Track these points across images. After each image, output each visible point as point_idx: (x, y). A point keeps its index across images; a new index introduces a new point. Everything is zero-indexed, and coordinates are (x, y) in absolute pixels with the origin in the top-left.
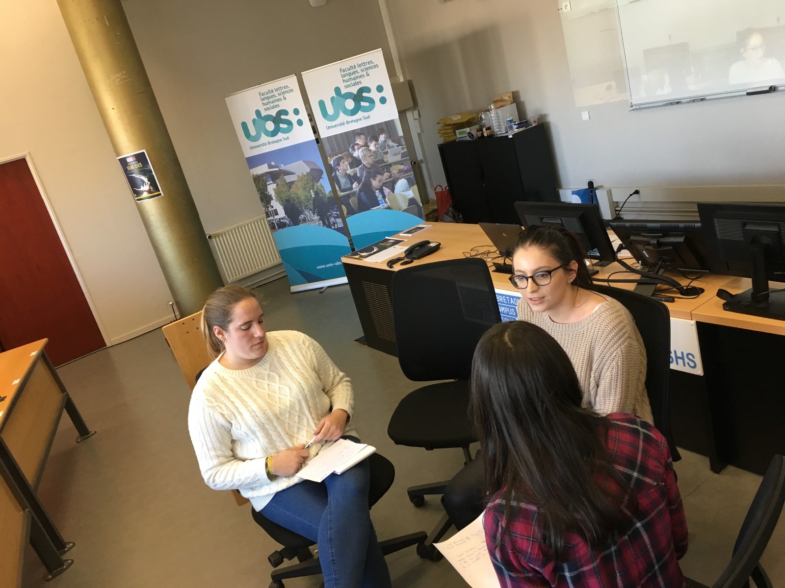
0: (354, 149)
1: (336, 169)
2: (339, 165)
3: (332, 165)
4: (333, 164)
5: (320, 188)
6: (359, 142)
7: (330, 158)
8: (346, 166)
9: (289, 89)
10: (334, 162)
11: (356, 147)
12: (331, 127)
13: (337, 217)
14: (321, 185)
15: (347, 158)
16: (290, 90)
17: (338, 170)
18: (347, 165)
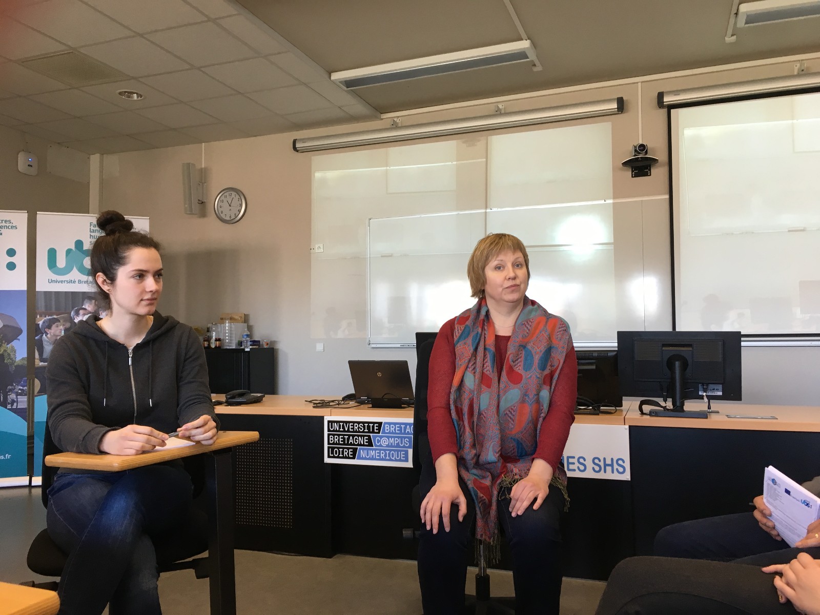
0: (77, 314)
1: (43, 332)
2: (49, 327)
3: (40, 326)
4: (42, 326)
5: (8, 351)
6: (87, 307)
7: (41, 316)
8: (59, 331)
9: (11, 225)
10: (44, 322)
11: (81, 312)
12: (56, 282)
13: (21, 394)
14: (12, 347)
15: (64, 321)
16: (12, 227)
17: (47, 334)
18: (61, 330)
